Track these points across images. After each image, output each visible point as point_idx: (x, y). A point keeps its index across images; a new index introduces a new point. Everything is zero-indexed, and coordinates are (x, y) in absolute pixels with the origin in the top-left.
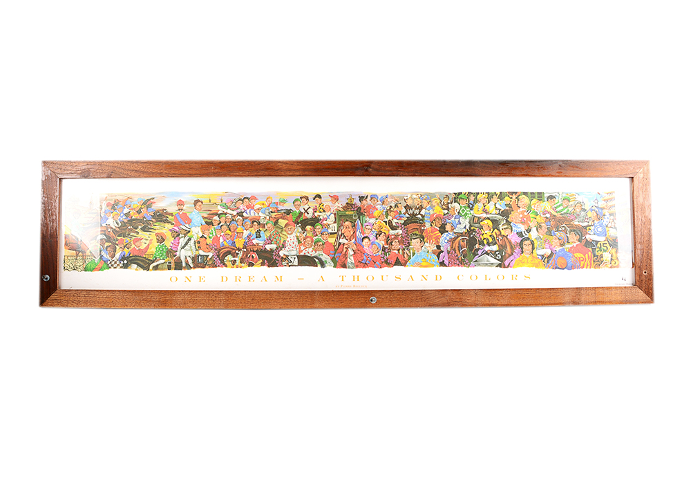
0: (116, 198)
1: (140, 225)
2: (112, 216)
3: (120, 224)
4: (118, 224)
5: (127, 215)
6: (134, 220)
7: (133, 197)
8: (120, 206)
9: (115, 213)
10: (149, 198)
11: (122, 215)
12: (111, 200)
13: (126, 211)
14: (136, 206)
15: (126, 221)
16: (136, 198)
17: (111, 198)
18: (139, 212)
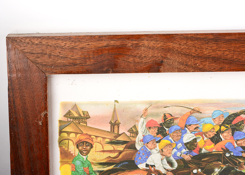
0: (168, 111)
1: (218, 166)
2: (158, 148)
3: (176, 165)
4: (171, 164)
5: (191, 146)
6: (205, 155)
7: (202, 109)
8: (175, 127)
9: (165, 142)
10: (238, 110)
11: (180, 145)
12: (157, 115)
13: (188, 137)
14: (207, 128)
15: (187, 157)
16: (208, 112)
17: (155, 111)
18: (216, 139)
